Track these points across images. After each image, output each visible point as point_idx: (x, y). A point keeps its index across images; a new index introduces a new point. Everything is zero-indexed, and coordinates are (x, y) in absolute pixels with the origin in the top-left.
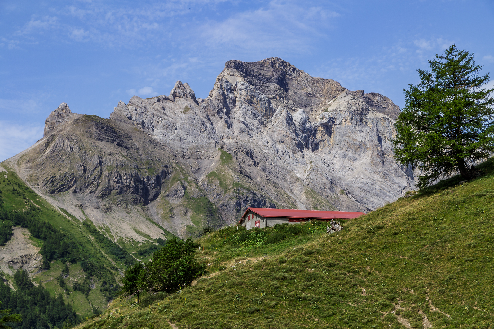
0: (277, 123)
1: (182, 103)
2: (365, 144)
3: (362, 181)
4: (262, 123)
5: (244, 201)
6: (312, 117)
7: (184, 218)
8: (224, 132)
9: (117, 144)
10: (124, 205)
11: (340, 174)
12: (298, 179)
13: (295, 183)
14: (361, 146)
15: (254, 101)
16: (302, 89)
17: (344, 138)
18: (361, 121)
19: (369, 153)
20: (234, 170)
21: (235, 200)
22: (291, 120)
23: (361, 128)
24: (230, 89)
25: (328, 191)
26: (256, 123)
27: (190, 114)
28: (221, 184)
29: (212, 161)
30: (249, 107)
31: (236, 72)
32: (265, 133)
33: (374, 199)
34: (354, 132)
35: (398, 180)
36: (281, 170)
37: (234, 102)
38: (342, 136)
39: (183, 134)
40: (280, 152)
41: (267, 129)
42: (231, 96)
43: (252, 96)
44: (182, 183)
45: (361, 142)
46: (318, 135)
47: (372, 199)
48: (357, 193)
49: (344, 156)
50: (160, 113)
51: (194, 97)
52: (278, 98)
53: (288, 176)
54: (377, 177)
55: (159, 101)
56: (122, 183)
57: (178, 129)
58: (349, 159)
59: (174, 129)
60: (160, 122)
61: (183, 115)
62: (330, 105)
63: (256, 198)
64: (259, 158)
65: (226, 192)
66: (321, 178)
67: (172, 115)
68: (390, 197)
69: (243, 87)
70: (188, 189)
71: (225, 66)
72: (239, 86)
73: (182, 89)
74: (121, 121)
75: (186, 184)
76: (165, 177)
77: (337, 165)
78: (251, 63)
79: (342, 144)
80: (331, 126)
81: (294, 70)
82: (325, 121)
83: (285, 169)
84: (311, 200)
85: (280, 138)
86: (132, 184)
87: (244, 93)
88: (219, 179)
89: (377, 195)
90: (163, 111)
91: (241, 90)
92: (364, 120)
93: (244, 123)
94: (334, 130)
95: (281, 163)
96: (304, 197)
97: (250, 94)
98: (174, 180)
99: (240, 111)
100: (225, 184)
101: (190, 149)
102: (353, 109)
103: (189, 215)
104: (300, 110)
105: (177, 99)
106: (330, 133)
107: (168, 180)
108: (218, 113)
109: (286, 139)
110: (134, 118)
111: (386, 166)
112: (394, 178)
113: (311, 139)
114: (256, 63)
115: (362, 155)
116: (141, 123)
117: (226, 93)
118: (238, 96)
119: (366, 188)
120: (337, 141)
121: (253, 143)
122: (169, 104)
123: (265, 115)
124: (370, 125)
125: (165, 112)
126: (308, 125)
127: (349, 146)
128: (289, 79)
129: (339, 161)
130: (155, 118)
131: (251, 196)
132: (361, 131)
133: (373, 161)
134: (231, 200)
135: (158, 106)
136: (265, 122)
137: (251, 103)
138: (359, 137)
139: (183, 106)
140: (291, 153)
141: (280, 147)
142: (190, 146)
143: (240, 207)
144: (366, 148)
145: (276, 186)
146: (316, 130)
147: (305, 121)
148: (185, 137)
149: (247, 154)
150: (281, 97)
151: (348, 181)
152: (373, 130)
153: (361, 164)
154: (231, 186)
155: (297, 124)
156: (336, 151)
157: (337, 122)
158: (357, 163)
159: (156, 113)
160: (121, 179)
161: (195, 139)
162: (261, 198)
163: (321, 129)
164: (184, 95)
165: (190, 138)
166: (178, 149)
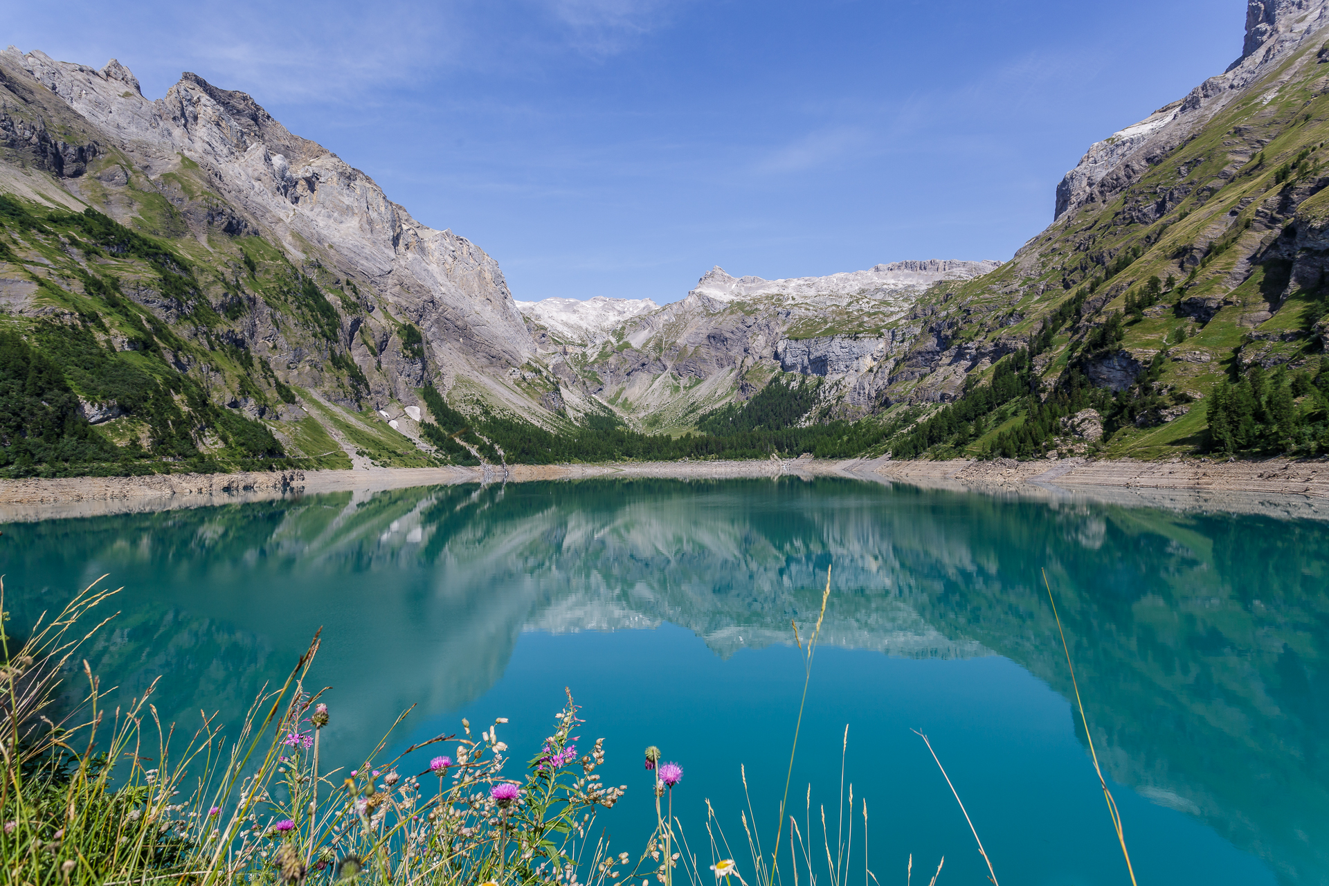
0: (252, 158)
1: (117, 87)
2: (353, 209)
3: (351, 242)
4: (232, 153)
5: (219, 213)
6: (293, 168)
7: (128, 209)
8: (183, 142)
9: (6, 86)
10: (19, 163)
11: (325, 232)
12: (280, 220)
13: (277, 223)
14: (348, 210)
15: (223, 125)
16: (278, 139)
17: (330, 198)
18: (348, 185)
19: (357, 219)
20: (201, 177)
21: (207, 210)
22: (270, 160)
23: (348, 192)
24: (189, 100)
25: (316, 242)
26: (225, 151)
27: (133, 100)
28: (184, 188)
29: (168, 163)
30: (215, 129)
31: (198, 88)
32: (236, 165)
33: (364, 262)
34: (342, 195)
35: (386, 251)
36: (258, 206)
37: (196, 118)
38: (328, 196)
39: (122, 122)
40: (256, 189)
41: (238, 162)
42: (191, 108)
43: (221, 118)
44: (122, 168)
45: (348, 206)
46: (299, 189)
47: (362, 262)
48: (346, 253)
49: (329, 217)
50: (85, 85)
51: (138, 88)
52: (253, 134)
53: (268, 215)
54: (365, 242)
55: (82, 70)
56: (14, 132)
57: (114, 113)
58: (335, 220)
59: (107, 111)
60: (84, 96)
61: (123, 99)
62: (313, 162)
63: (235, 216)
64: (231, 187)
65: (191, 199)
66: (308, 227)
67: (105, 95)
68: (380, 263)
69: (208, 103)
70: (134, 178)
71: (181, 76)
72: (203, 100)
73: (119, 69)
74: (13, 69)
75: (130, 173)
76: (94, 155)
77: (321, 224)
78: (217, 88)
79: (327, 203)
80: (314, 183)
81: (268, 117)
82: (308, 175)
83: (264, 207)
84: (298, 243)
85: (256, 174)
86: (35, 139)
87: (209, 110)
88: (181, 183)
89: (367, 259)
90: (89, 85)
91: (205, 106)
92: (352, 185)
93: (210, 145)
94: (317, 187)
95: (259, 199)
96: (290, 238)
97: (217, 114)
98: (109, 162)
99: (204, 129)
100: (190, 190)
101: (134, 142)
102: (340, 170)
103: (135, 208)
104: (280, 156)
105: (111, 80)
106: (312, 188)
107: (99, 160)
108: (174, 119)
109: (263, 177)
110: (37, 75)
111: (375, 235)
112: (383, 248)
113: (291, 190)
114: (223, 91)
115: (349, 219)
116: (51, 86)
117: (185, 103)
118: (202, 112)
119: (355, 250)
120: (321, 200)
121: (221, 168)
122: (96, 80)
123: (237, 146)
124: (358, 191)
125: (92, 86)
126: (288, 174)
127: (335, 207)
128: (263, 125)
129: (323, 220)
130: (75, 88)
131: (229, 211)
132: (348, 195)
133: (362, 228)
134: (199, 209)
135: (80, 76)
136: (237, 154)
137: (218, 124)
138: (347, 201)
139: (124, 91)
140: (270, 195)
141: (257, 184)
142: (134, 138)
143: (213, 219)
144: (353, 213)
145: (256, 219)
146: (297, 183)
147: (284, 169)
148: (126, 126)
149: (216, 175)
150: (255, 135)
151: (335, 240)
152: (362, 196)
153: (348, 227)
154: (199, 193)
155: (276, 169)
156: (319, 209)
157: (322, 179)
158: (343, 226)
159: (76, 83)
160: (12, 125)
161: (140, 133)
162: (241, 219)
163: (303, 182)
164: (123, 79)
165: (133, 129)
166: (114, 136)
